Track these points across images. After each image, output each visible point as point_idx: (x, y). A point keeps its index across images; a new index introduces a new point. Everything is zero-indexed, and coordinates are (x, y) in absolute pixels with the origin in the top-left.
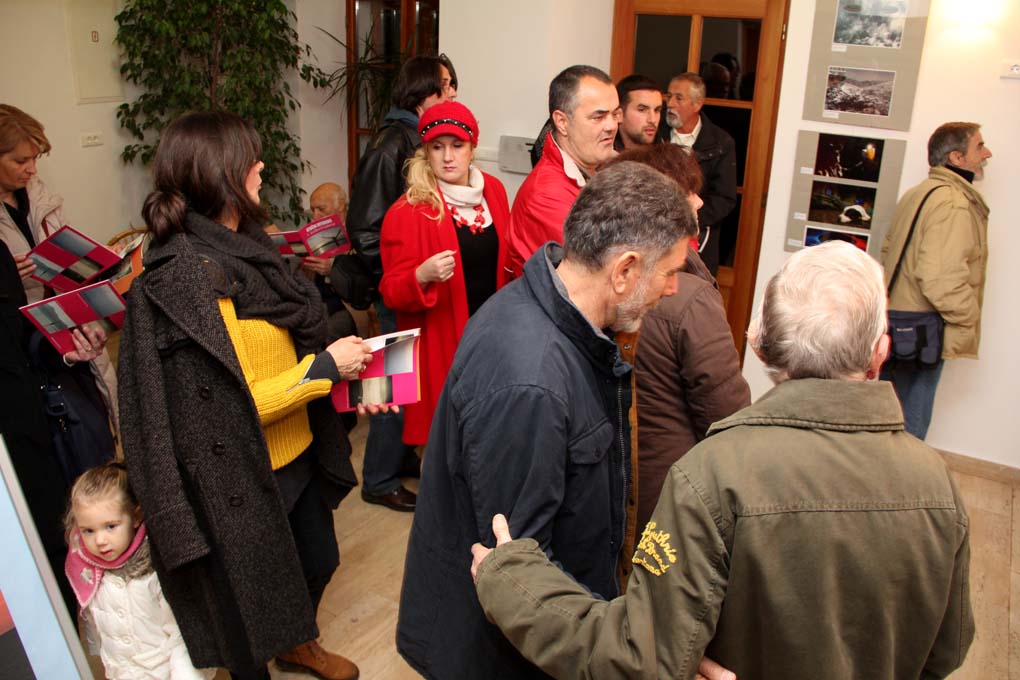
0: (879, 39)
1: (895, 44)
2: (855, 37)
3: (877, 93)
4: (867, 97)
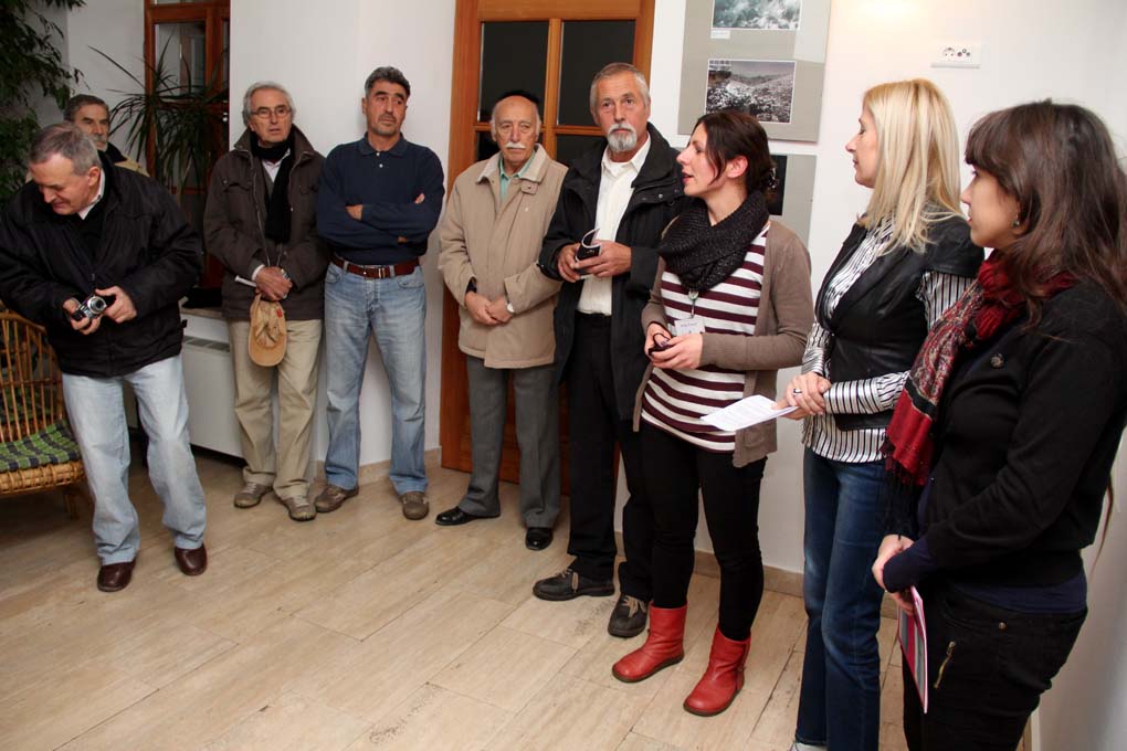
0: (771, 18)
1: (792, 25)
2: (740, 19)
3: (773, 92)
4: (760, 98)
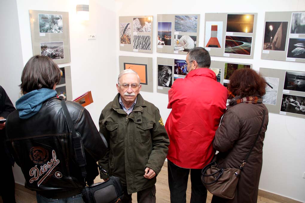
0: (55, 30)
1: (61, 31)
2: (47, 30)
3: (59, 50)
4: (56, 53)
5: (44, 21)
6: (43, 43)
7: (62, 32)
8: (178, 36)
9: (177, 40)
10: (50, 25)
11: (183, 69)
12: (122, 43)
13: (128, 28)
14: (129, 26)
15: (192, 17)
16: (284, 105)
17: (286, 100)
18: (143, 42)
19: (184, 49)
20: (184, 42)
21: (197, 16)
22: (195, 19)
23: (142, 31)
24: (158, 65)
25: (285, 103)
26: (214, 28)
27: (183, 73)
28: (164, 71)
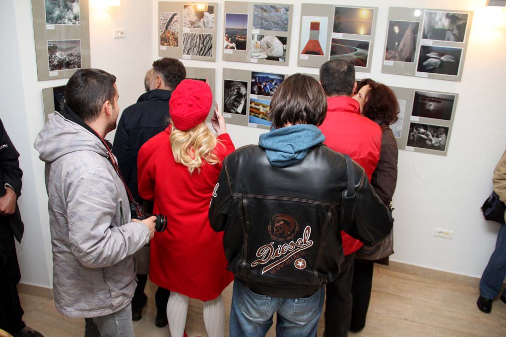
0: (69, 19)
1: (77, 22)
2: (57, 19)
3: (74, 54)
4: (70, 58)
5: (52, 4)
6: (50, 42)
7: (79, 23)
8: (258, 36)
9: (256, 43)
10: (61, 12)
11: (265, 86)
12: (162, 44)
13: (173, 20)
14: (175, 17)
15: (281, 8)
16: (412, 138)
17: (415, 130)
18: (199, 44)
19: (266, 57)
20: (268, 45)
21: (288, 7)
22: (285, 11)
23: (199, 26)
24: (225, 81)
25: (413, 135)
26: (315, 26)
27: (265, 92)
28: (234, 90)
